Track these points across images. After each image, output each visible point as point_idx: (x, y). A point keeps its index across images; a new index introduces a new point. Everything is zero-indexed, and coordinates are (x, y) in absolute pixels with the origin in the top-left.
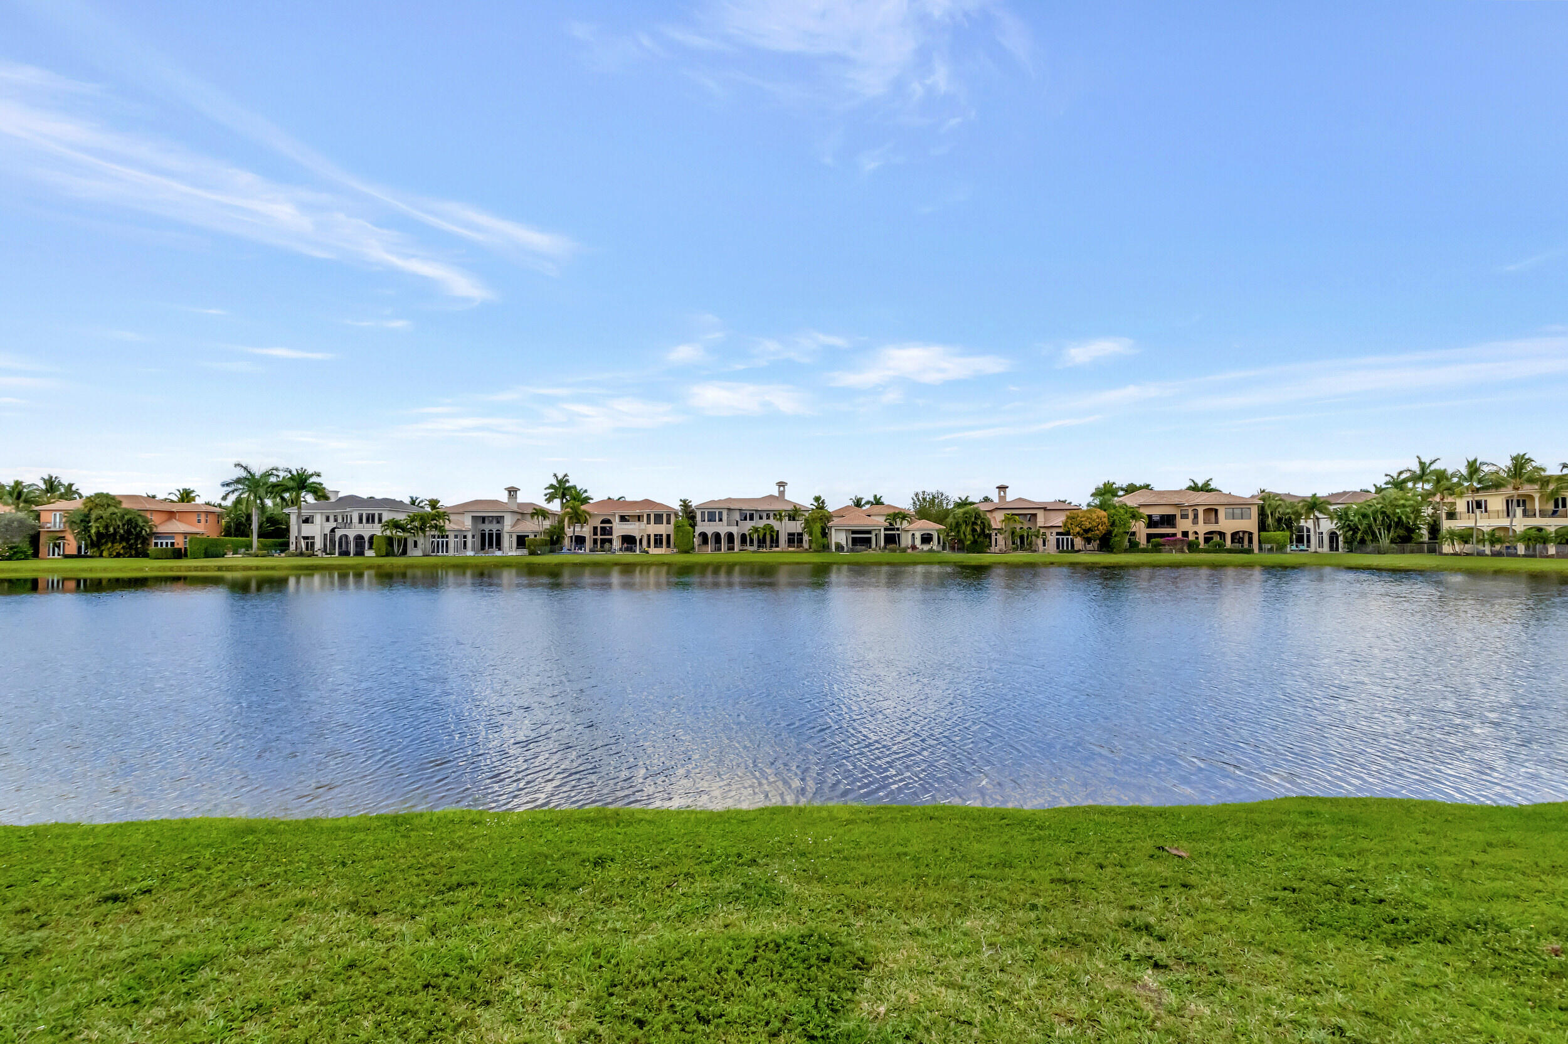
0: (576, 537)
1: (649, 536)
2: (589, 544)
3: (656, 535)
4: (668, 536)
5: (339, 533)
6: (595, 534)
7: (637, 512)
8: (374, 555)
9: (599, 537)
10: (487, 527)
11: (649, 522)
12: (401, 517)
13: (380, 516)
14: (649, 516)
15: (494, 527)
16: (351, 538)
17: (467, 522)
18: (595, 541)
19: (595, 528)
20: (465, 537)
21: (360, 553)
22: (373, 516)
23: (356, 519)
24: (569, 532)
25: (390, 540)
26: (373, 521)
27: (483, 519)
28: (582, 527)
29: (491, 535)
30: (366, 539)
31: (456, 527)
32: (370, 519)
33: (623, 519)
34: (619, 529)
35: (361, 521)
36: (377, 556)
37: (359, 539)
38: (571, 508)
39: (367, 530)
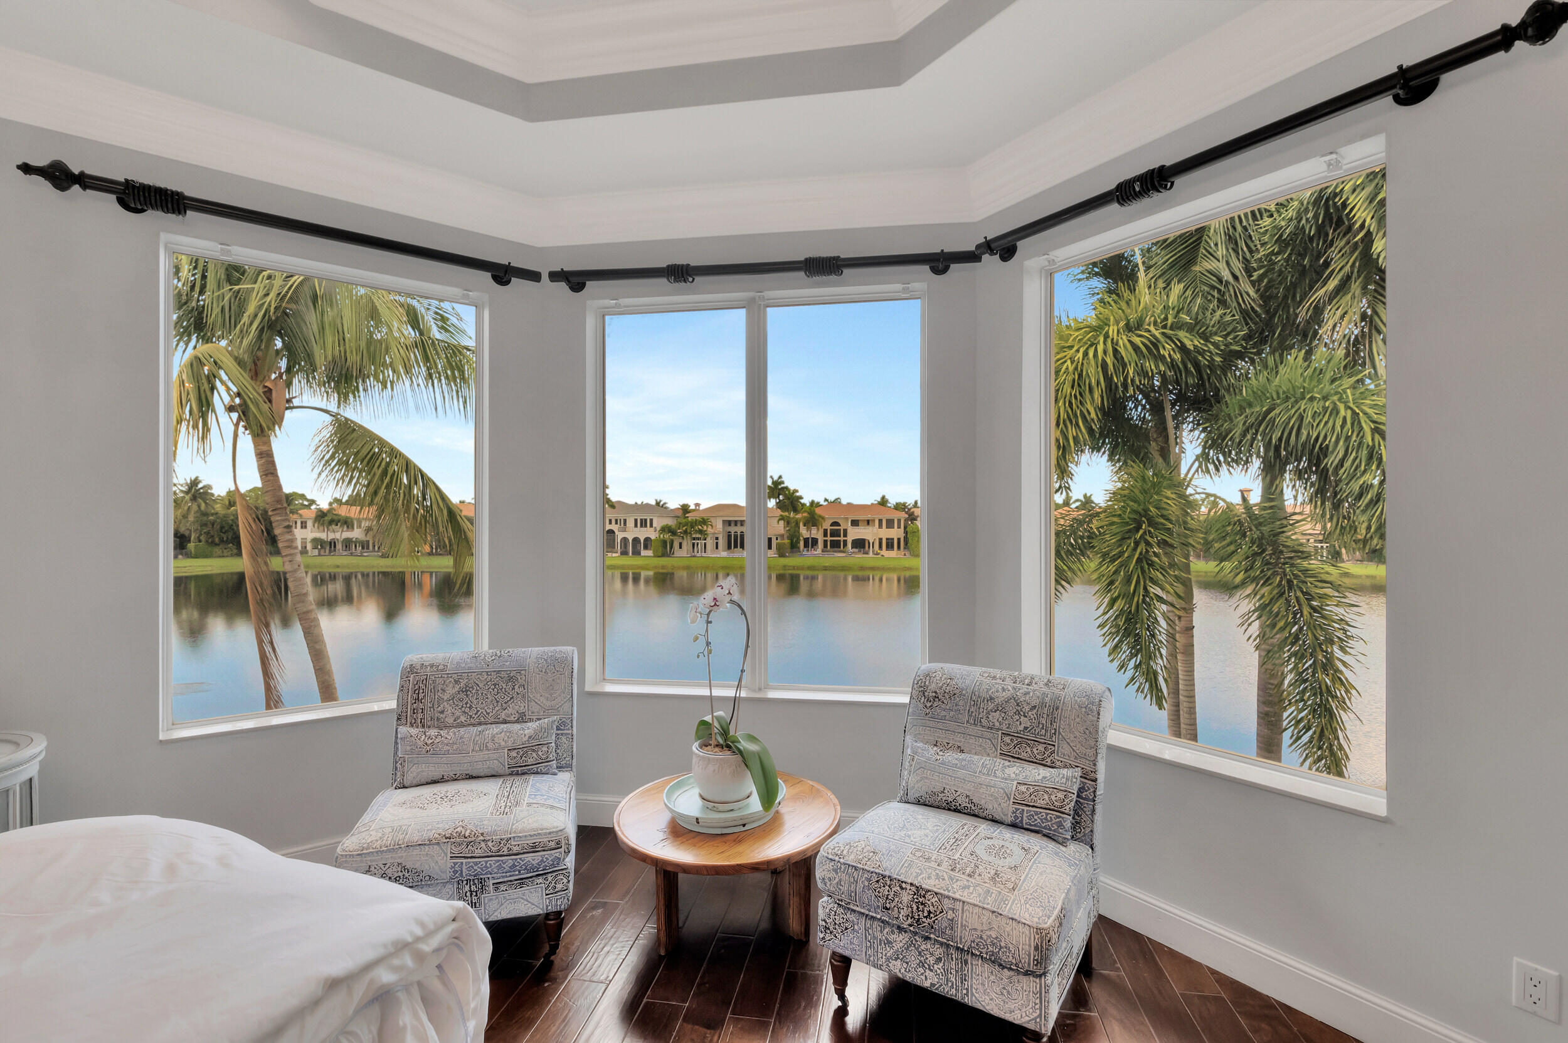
0: (812, 538)
1: (881, 540)
2: (820, 544)
3: (887, 539)
4: (899, 540)
5: (620, 536)
6: (825, 535)
7: (869, 517)
8: (652, 555)
9: (829, 538)
10: (733, 529)
11: (880, 526)
12: (670, 522)
13: (651, 520)
14: (880, 521)
15: (739, 529)
16: (630, 541)
17: (719, 525)
18: (825, 542)
19: (825, 531)
20: (717, 539)
21: (636, 553)
22: (646, 520)
23: (630, 523)
24: (804, 532)
25: (664, 542)
26: (646, 526)
27: (729, 523)
28: (818, 530)
29: (736, 537)
30: (642, 541)
31: (712, 531)
32: (644, 523)
33: (855, 523)
34: (854, 534)
35: (636, 526)
36: (656, 556)
37: (636, 540)
38: (809, 513)
39: (642, 534)
